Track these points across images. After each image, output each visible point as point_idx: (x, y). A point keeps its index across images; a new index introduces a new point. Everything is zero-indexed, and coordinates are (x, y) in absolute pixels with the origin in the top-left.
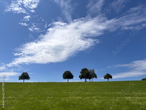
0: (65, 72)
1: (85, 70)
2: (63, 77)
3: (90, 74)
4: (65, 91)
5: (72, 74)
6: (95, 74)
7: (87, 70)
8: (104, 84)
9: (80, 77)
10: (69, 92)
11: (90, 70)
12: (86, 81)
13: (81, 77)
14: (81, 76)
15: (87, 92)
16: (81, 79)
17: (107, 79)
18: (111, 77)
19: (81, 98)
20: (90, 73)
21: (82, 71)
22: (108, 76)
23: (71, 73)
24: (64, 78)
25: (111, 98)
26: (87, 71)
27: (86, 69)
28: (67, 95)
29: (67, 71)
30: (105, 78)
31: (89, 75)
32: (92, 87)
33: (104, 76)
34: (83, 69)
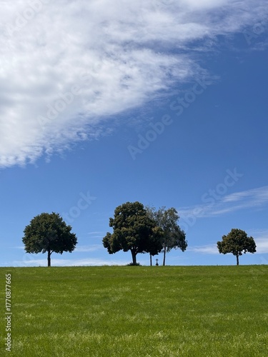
0: (38, 218)
1: (132, 213)
2: (25, 240)
3: (155, 229)
4: (30, 310)
5: (69, 229)
6: (177, 229)
7: (143, 213)
8: (213, 277)
9: (106, 244)
10: (51, 314)
11: (156, 210)
12: (134, 264)
13: (113, 245)
14: (115, 241)
15: (132, 314)
16: (111, 253)
17: (231, 254)
18: (251, 247)
19: (99, 337)
20: (154, 224)
21: (117, 214)
22: (239, 242)
23: (63, 225)
24: (28, 250)
25: (229, 338)
26: (141, 214)
27: (140, 207)
28: (40, 326)
29: (44, 216)
30: (223, 248)
31: (151, 233)
32: (158, 291)
33: (221, 240)
34: (124, 207)
